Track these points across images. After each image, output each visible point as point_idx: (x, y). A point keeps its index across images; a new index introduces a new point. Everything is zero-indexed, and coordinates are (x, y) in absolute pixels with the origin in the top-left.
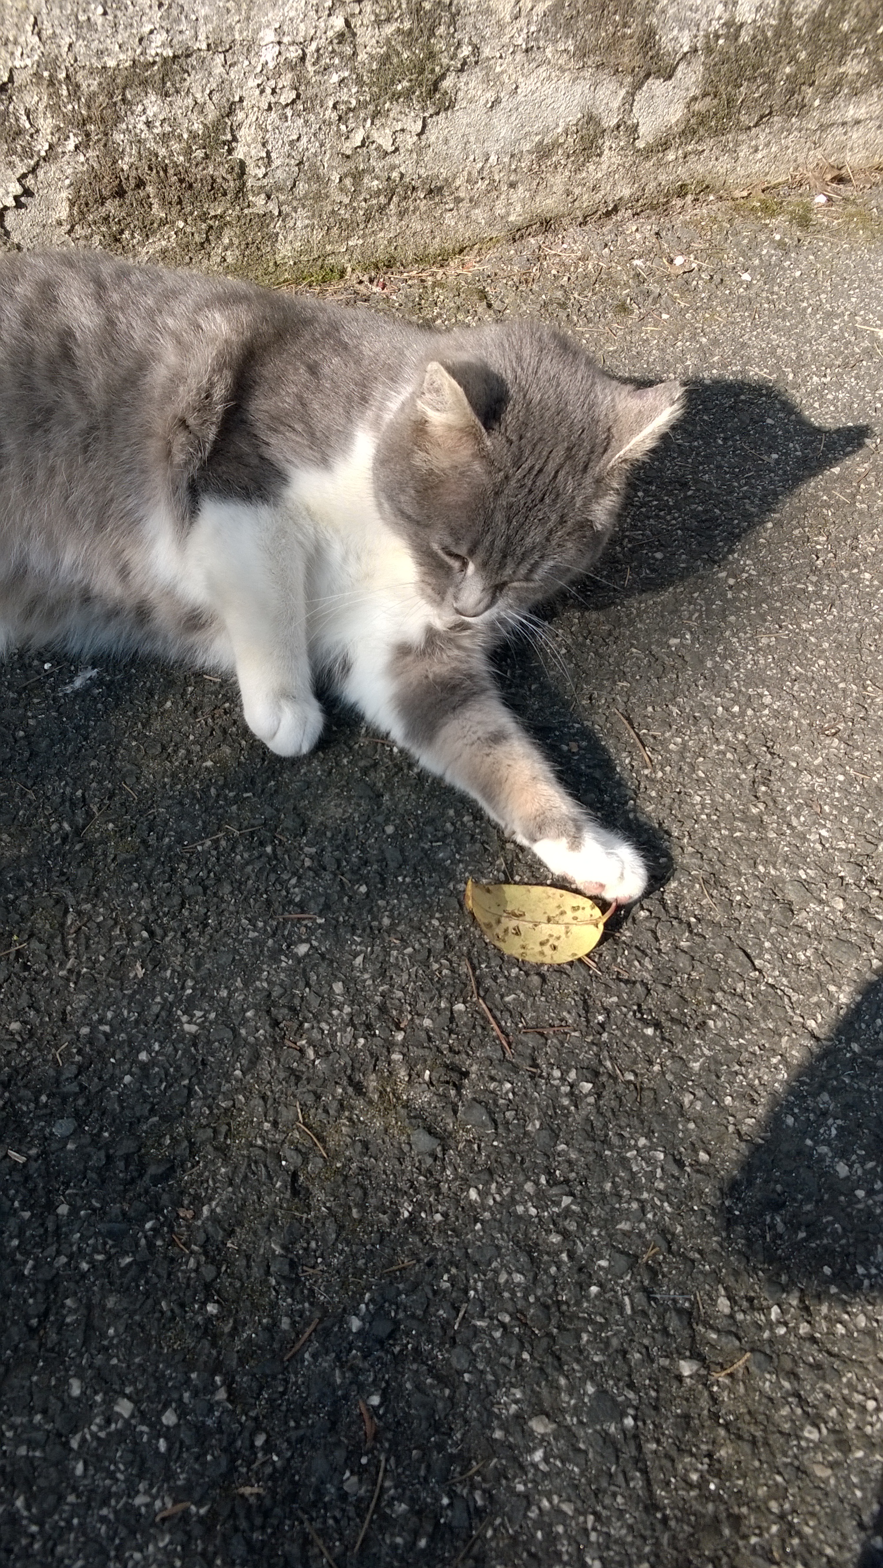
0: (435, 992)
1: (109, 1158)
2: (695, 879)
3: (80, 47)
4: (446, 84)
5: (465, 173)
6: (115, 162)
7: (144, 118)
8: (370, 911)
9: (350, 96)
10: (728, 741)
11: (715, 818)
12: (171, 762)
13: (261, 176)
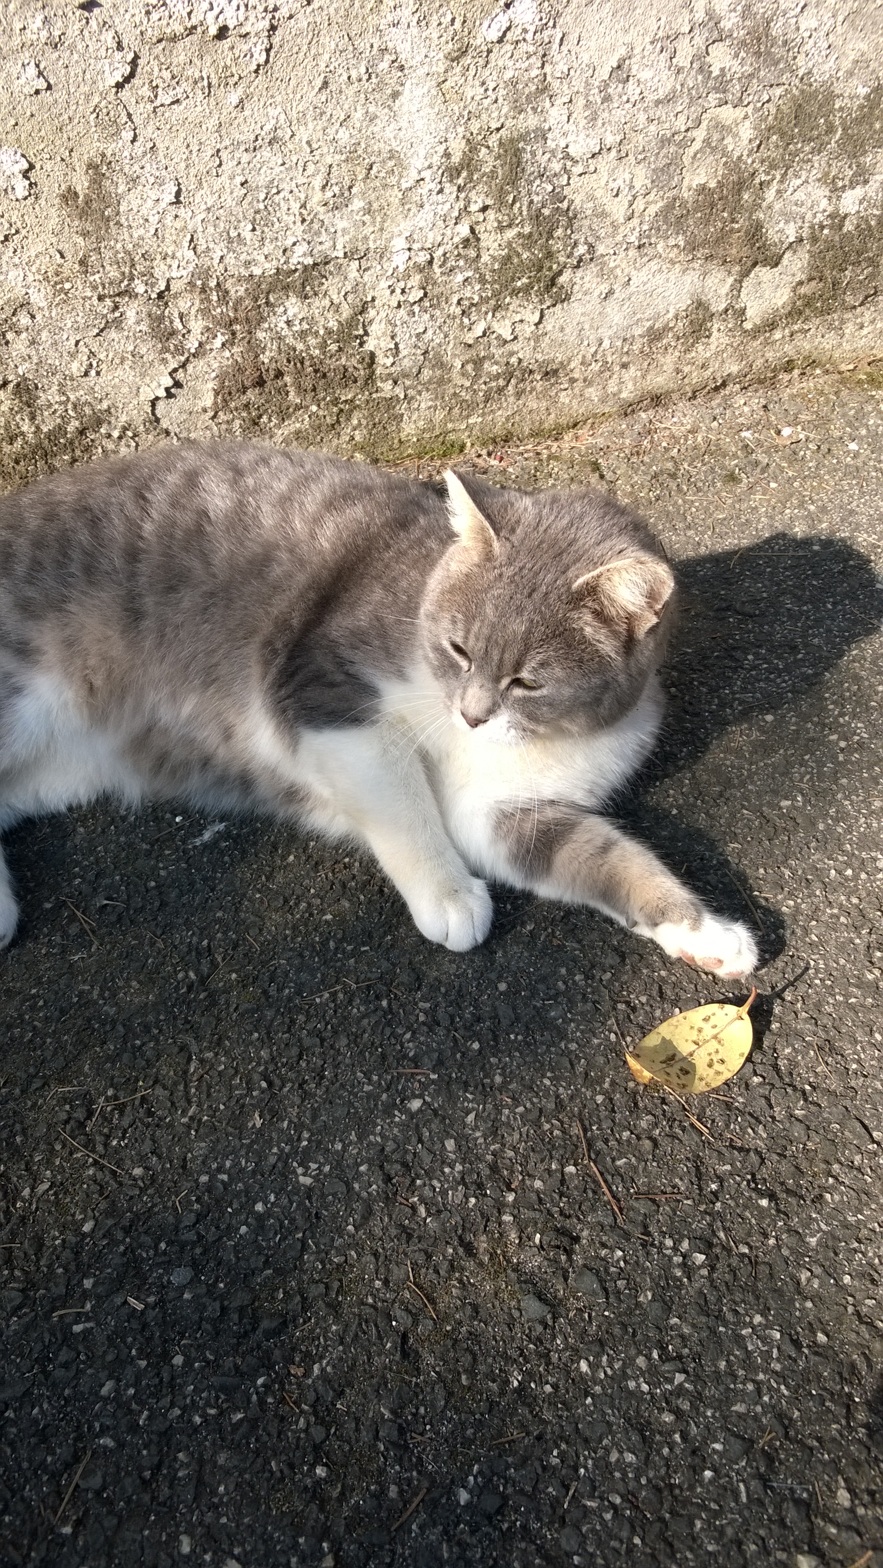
0: (546, 1153)
1: (223, 1309)
2: (809, 1044)
3: (230, 259)
4: (563, 279)
5: (580, 357)
6: (257, 356)
7: (285, 318)
8: (483, 1068)
9: (473, 293)
10: (841, 904)
11: (829, 983)
12: (292, 914)
13: (389, 364)
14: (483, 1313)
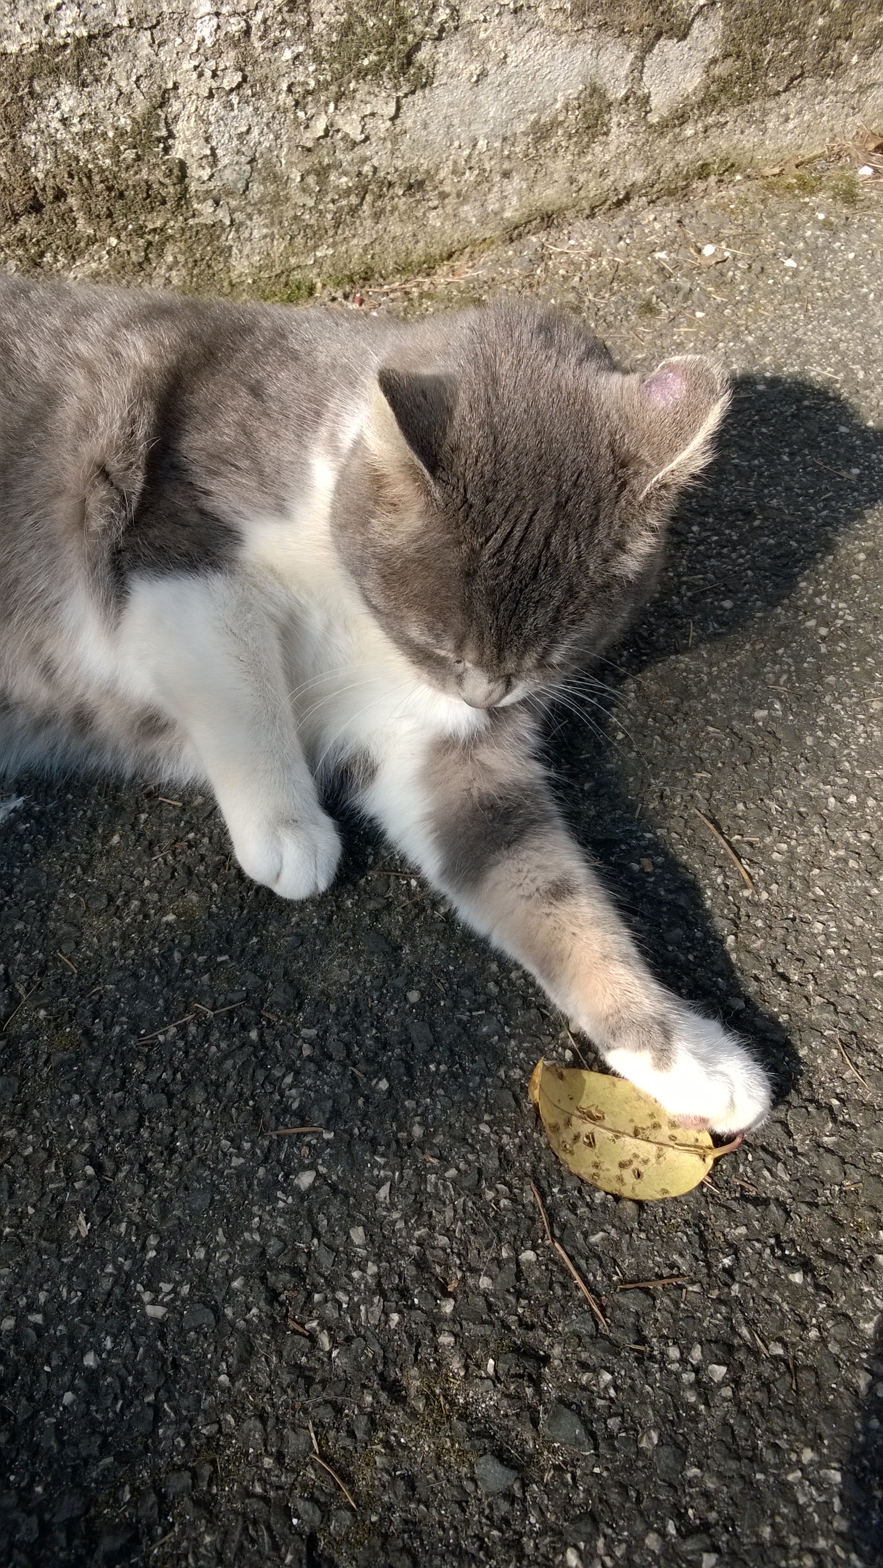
0: (492, 1234)
2: (830, 1040)
4: (422, 56)
5: (450, 163)
6: (27, 170)
7: (58, 114)
8: (395, 1118)
9: (306, 75)
10: (848, 843)
11: (845, 952)
12: (120, 918)
13: (206, 178)
14: (422, 1490)
